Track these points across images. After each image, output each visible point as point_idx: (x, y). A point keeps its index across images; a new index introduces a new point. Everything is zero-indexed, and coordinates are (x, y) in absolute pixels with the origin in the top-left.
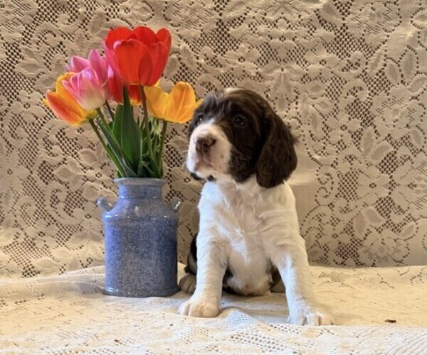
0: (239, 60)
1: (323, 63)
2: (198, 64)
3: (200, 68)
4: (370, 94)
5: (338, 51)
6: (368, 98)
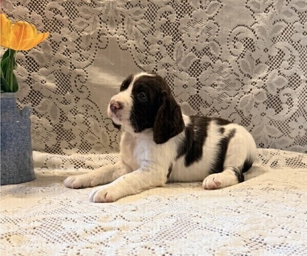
4: (177, 17)
6: (176, 20)
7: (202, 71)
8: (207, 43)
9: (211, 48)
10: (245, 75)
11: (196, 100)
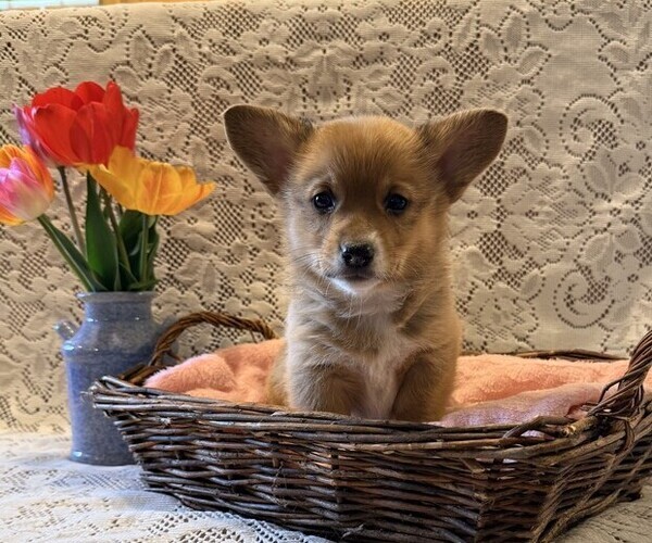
0: (261, 43)
1: (385, 37)
2: (200, 53)
3: (205, 60)
4: (458, 79)
5: (406, 19)
6: (456, 84)
7: (507, 185)
8: (518, 129)
9: (526, 140)
10: (597, 195)
11: (496, 243)
